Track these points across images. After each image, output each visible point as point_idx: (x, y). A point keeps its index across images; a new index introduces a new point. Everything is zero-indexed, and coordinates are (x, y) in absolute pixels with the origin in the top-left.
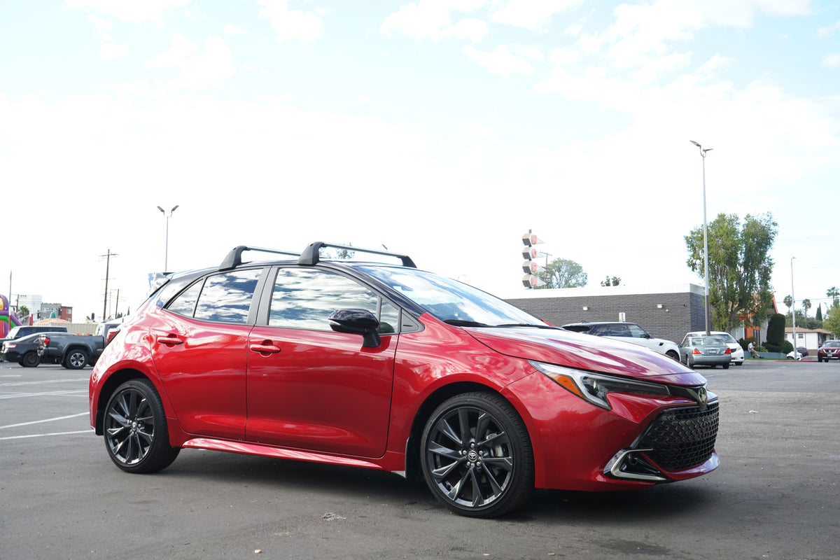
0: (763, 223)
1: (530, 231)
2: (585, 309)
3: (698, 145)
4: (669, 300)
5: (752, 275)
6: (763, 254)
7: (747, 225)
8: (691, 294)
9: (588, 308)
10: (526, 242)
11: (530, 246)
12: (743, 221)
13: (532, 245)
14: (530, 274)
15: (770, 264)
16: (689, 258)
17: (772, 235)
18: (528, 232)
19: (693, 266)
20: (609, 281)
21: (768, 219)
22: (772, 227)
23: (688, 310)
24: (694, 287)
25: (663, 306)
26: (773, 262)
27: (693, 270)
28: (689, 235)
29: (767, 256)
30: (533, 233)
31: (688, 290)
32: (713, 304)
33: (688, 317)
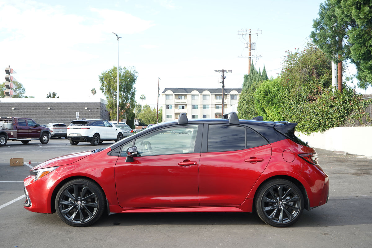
0: (132, 72)
1: (10, 67)
2: (49, 108)
3: (116, 35)
4: (91, 106)
5: (127, 96)
6: (132, 86)
7: (125, 73)
8: (101, 103)
9: (50, 108)
10: (7, 72)
11: (9, 74)
12: (124, 71)
13: (11, 74)
14: (9, 89)
15: (135, 91)
16: (101, 86)
17: (136, 78)
18: (8, 67)
19: (102, 90)
20: (50, 94)
21: (134, 69)
22: (136, 74)
23: (99, 111)
24: (102, 100)
25: (88, 108)
26: (135, 90)
27: (102, 92)
28: (101, 75)
29: (133, 87)
30: (11, 67)
31: (99, 101)
32: (111, 108)
33: (99, 114)
